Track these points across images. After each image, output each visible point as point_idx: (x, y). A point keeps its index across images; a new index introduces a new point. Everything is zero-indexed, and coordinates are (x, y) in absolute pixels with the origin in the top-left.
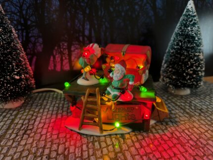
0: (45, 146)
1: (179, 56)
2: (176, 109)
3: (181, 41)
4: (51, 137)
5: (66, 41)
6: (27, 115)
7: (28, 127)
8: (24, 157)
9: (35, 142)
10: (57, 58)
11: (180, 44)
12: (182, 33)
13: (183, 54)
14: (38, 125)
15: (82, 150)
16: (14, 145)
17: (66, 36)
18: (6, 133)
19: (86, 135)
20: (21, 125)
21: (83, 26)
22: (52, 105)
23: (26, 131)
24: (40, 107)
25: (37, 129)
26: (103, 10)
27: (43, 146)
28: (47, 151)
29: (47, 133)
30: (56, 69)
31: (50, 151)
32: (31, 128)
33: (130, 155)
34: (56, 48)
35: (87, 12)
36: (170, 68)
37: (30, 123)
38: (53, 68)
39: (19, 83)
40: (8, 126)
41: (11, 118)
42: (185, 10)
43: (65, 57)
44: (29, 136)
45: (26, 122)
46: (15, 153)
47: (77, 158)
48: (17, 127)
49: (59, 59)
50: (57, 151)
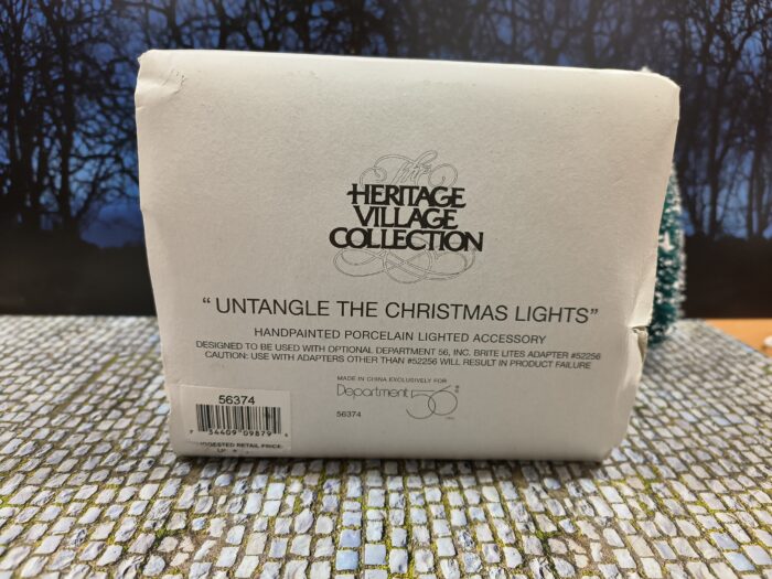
0: (155, 438)
6: (133, 368)
7: (127, 393)
8: (97, 455)
9: (134, 428)
14: (153, 393)
16: (80, 429)
18: (69, 400)
20: (111, 388)
23: (119, 403)
25: (150, 400)
27: (149, 439)
28: (155, 450)
31: (163, 451)
32: (136, 396)
40: (79, 385)
41: (93, 369)
45: (128, 381)
46: (78, 445)
48: (100, 392)
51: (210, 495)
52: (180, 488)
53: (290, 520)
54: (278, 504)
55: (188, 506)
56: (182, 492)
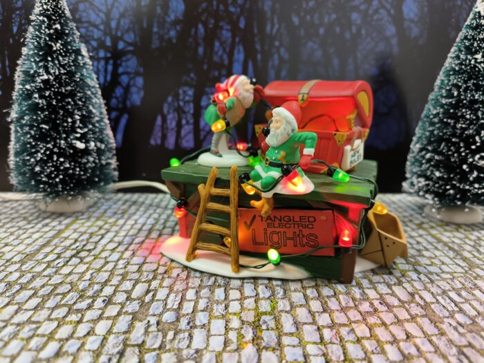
0: (108, 281)
1: (451, 122)
2: (436, 248)
3: (457, 87)
4: (125, 267)
5: (190, 86)
6: (89, 227)
7: (84, 246)
9: (90, 272)
10: (169, 122)
11: (456, 94)
12: (461, 69)
13: (463, 116)
14: (105, 245)
15: (183, 299)
16: (46, 273)
17: (192, 75)
18: (38, 250)
19: (202, 272)
20: (73, 241)
21: (231, 55)
22: (147, 215)
23: (78, 253)
24: (120, 216)
25: (102, 251)
26: (276, 21)
27: (104, 280)
28: (108, 291)
29: (118, 260)
30: (166, 145)
31: (115, 291)
32: (92, 247)
33: (292, 322)
34: (170, 99)
35: (242, 24)
36: (428, 151)
37: (91, 240)
38: (159, 141)
39: (82, 157)
40: (46, 240)
41: (58, 228)
42: (471, 16)
43: (186, 119)
44: (82, 261)
45: (85, 237)
46: (43, 286)
47: (168, 310)
48: (63, 244)
49: (174, 124)
50: (129, 292)
51: (158, 331)
52: (132, 323)
53: (236, 354)
54: (222, 338)
55: (140, 341)
56: (134, 327)
